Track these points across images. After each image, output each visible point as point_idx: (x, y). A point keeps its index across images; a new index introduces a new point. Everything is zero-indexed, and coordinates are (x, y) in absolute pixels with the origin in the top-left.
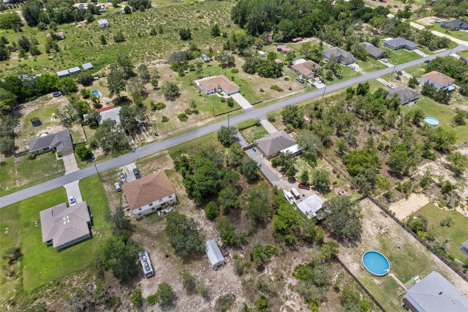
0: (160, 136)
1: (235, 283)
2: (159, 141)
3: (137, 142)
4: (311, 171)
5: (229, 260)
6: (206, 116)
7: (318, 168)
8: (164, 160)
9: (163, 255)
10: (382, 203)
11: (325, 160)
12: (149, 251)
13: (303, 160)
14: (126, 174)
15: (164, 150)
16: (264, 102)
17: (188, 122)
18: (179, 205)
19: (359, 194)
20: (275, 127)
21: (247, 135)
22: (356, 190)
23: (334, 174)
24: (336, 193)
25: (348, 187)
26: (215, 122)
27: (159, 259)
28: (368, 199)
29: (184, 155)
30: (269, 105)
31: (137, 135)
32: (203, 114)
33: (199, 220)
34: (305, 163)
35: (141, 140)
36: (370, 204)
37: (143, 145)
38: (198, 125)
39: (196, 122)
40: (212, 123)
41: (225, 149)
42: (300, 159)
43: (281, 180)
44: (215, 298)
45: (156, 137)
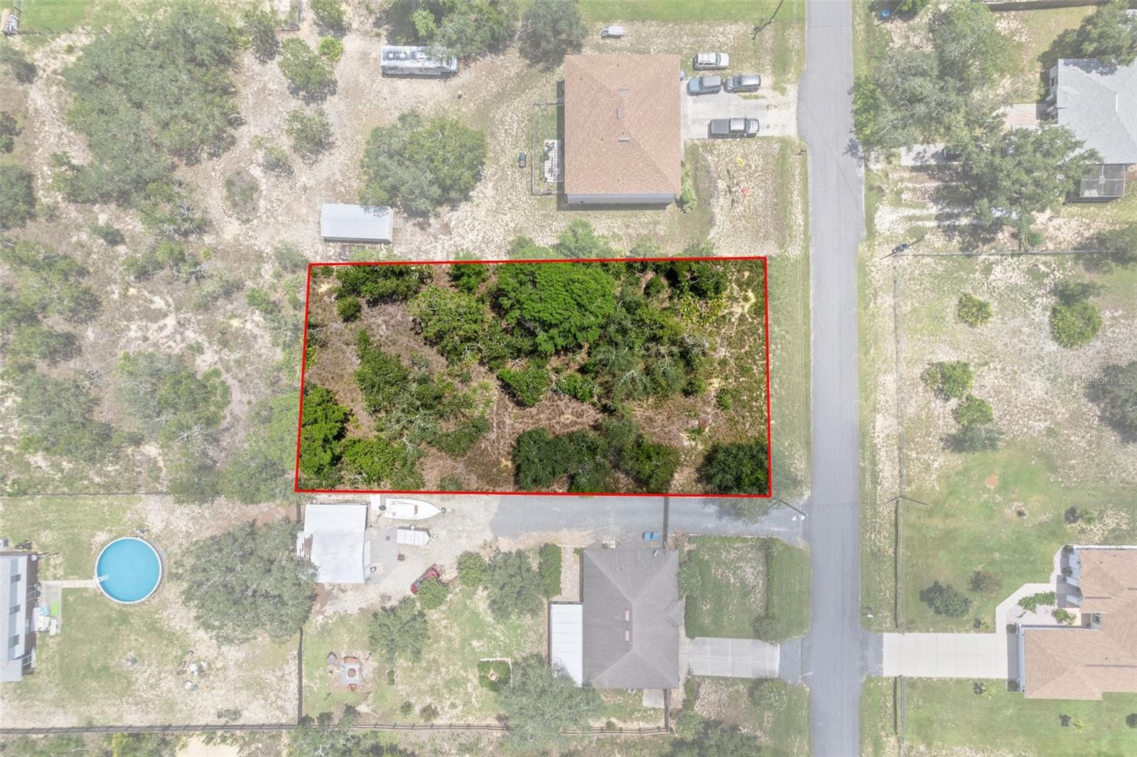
4: (473, 649)
5: (331, 253)
6: (915, 469)
7: (471, 676)
8: (758, 232)
9: (426, 110)
10: (260, 745)
11: (488, 727)
12: (454, 82)
13: (524, 655)
14: (757, 97)
15: (806, 249)
16: (893, 740)
17: (914, 386)
18: (554, 205)
19: (321, 711)
20: (725, 679)
21: (732, 556)
22: (338, 714)
23: (425, 705)
24: (359, 653)
25: (359, 704)
26: (868, 485)
27: (421, 99)
28: (293, 719)
29: (746, 299)
30: (861, 742)
31: (932, 185)
32: (936, 465)
33: (480, 238)
34: (509, 654)
35: (899, 193)
36: (278, 713)
37: (871, 188)
38: (878, 416)
39: (900, 417)
40: (863, 470)
41: (704, 442)
42: (535, 651)
43: (489, 536)
44: (264, 180)
45: (894, 246)
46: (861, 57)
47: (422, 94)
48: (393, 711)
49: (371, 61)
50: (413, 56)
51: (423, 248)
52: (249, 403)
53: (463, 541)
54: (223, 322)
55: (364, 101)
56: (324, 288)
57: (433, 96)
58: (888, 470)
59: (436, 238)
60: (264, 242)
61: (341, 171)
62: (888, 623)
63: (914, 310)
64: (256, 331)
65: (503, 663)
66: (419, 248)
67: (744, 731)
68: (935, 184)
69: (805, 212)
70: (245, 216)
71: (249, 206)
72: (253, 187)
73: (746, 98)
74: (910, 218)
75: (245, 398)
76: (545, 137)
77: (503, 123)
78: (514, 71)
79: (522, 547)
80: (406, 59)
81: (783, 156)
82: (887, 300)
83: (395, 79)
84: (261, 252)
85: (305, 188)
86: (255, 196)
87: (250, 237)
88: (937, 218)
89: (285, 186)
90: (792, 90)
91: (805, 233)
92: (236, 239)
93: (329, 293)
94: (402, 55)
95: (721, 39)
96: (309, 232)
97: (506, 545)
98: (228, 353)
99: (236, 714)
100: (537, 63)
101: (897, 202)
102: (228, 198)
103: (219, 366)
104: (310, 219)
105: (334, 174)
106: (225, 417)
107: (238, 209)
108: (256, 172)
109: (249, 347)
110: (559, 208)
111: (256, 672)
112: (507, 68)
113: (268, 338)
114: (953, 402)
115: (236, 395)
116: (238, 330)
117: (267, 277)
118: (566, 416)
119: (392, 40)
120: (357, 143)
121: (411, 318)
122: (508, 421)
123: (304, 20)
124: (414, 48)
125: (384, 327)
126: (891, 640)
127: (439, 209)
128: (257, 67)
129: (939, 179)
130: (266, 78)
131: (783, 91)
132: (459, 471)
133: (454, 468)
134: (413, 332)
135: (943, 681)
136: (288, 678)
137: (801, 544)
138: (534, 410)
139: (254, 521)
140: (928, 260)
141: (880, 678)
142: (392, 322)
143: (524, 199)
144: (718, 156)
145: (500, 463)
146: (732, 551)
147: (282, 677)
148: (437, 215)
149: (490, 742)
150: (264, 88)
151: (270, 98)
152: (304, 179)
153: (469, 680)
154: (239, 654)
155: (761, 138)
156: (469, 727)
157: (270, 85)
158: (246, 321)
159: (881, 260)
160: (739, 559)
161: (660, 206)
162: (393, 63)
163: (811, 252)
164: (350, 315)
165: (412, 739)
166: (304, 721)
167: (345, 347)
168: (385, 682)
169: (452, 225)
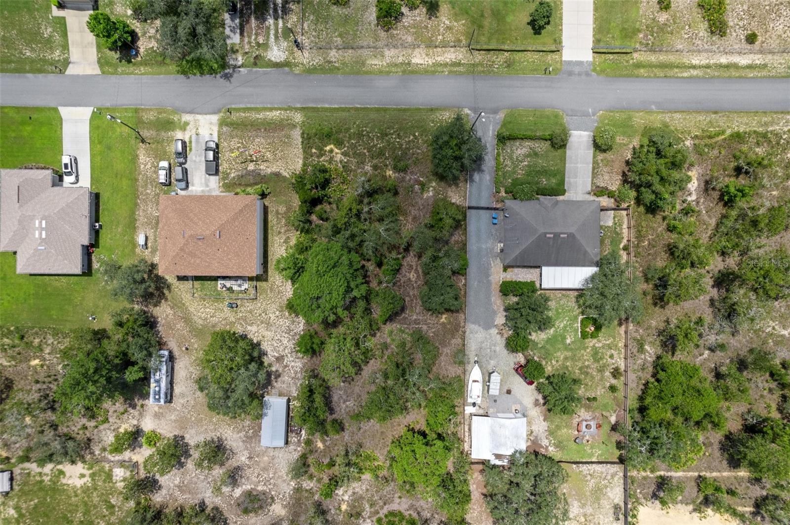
0: (306, 54)
1: (284, 481)
2: (297, 70)
3: (247, 48)
4: (572, 342)
5: (296, 440)
6: (450, 37)
7: (591, 344)
8: (284, 142)
9: (196, 372)
10: (638, 491)
11: (626, 332)
12: (176, 353)
13: (576, 307)
14: (190, 142)
15: (296, 109)
16: (635, 55)
17: (392, 36)
18: (264, 284)
19: (615, 448)
20: (594, 168)
21: (509, 163)
22: (617, 437)
23: (611, 377)
24: (575, 421)
25: (610, 422)
26: (461, 69)
27: (188, 376)
28: (620, 468)
29: (331, 151)
30: (637, 77)
31: (253, 21)
32: (447, 22)
33: (286, 335)
34: (576, 317)
35: (258, 44)
36: (616, 479)
37: (255, 64)
38: (413, 61)
39: (414, 47)
40: (450, 72)
41: (430, 181)
42: (574, 299)
43: (494, 331)
44: (244, 487)
45: (296, 49)
46: (163, 69)
47: (185, 375)
48: (615, 398)
49: (161, 411)
50: (158, 381)
51: (293, 375)
52: (400, 497)
53: (498, 349)
54: (344, 516)
55: (189, 416)
56: (320, 445)
57: (186, 367)
58: (450, 56)
59: (286, 366)
60: (287, 487)
61: (238, 432)
62: (555, 56)
63: (340, 35)
64: (350, 492)
65: (582, 321)
66: (293, 378)
67: (629, 156)
68: (253, 20)
69: (271, 110)
70: (269, 500)
71: (263, 497)
72: (249, 494)
73: (191, 150)
74: (277, 37)
75: (398, 500)
76: (216, 290)
77: (206, 319)
78: (169, 311)
79: (502, 308)
80: (160, 386)
81: (231, 124)
82: (333, 55)
83: (174, 394)
84: (294, 488)
85: (250, 458)
86: (255, 493)
87: (284, 496)
88: (276, 19)
89: (248, 472)
90: (186, 118)
91: (286, 110)
92: (285, 507)
93: (323, 441)
94: (157, 389)
95: (149, 166)
96: (281, 455)
97: (500, 319)
98: (365, 513)
99: (616, 507)
100: (164, 294)
101: (265, 46)
102: (256, 512)
103: (374, 519)
104: (271, 454)
105: (240, 438)
106: (410, 515)
107: (264, 505)
108: (238, 492)
109: (362, 498)
110: (266, 280)
111: (588, 494)
112: (167, 316)
113: (355, 485)
114: (404, 10)
115: (394, 507)
116: (348, 505)
117: (312, 485)
118: (411, 277)
119: (146, 396)
120: (218, 421)
121: (342, 384)
122: (415, 317)
123: (130, 458)
124: (152, 380)
125: (348, 403)
126: (568, 55)
127: (266, 364)
128: (164, 492)
129: (249, 17)
130: (172, 485)
131: (187, 124)
132: (449, 351)
133: (447, 355)
134: (352, 383)
135: (596, 20)
136: (592, 471)
137: (501, 116)
138: (407, 299)
139: (483, 494)
140: (305, 25)
141: (593, 63)
142: (344, 397)
143: (259, 305)
144: (231, 169)
145: (443, 323)
146: (506, 163)
147: (591, 475)
148: (270, 365)
149: (637, 331)
150: (179, 487)
151: (185, 483)
152: (243, 459)
153: (594, 346)
154: (575, 505)
155: (219, 140)
156: (626, 346)
157: (177, 482)
158: (343, 500)
159: (304, 58)
160: (511, 158)
161: (265, 209)
162: (162, 395)
163: (298, 106)
164: (340, 426)
165: (634, 385)
166: (622, 460)
167: (362, 431)
168: (595, 404)
169: (277, 355)
